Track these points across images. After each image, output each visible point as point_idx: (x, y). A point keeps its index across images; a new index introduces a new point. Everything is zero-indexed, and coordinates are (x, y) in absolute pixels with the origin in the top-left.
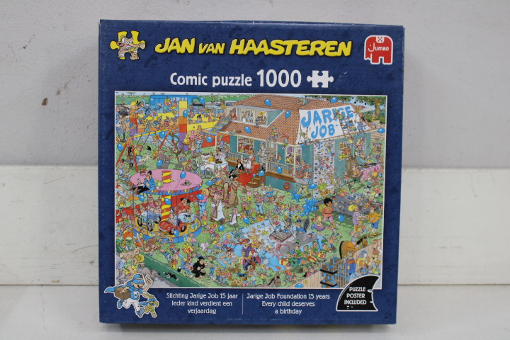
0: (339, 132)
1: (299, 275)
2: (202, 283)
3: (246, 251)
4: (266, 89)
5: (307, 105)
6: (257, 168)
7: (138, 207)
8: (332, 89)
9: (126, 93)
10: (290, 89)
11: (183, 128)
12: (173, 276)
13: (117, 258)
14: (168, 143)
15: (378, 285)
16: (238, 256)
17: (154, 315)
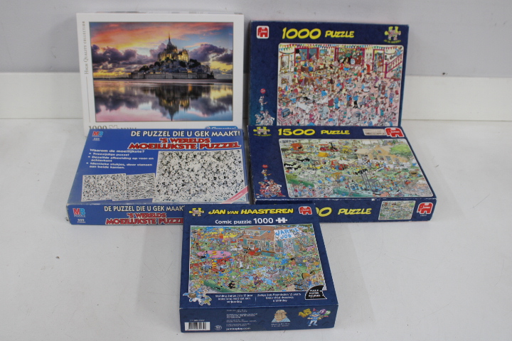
0: (293, 236)
1: (283, 287)
2: (233, 291)
3: (255, 279)
4: (258, 224)
5: (277, 228)
6: (257, 250)
7: (201, 264)
8: (287, 223)
9: (195, 226)
10: (268, 224)
11: (222, 237)
12: (219, 289)
13: (190, 282)
14: (215, 242)
15: (325, 288)
16: (251, 280)
17: (209, 304)
